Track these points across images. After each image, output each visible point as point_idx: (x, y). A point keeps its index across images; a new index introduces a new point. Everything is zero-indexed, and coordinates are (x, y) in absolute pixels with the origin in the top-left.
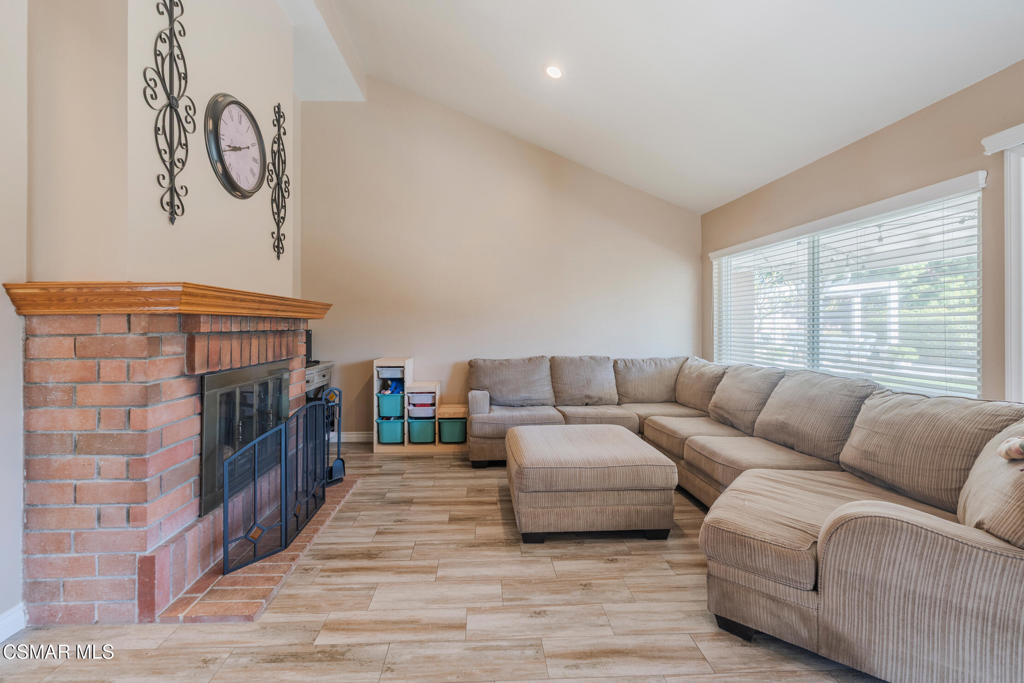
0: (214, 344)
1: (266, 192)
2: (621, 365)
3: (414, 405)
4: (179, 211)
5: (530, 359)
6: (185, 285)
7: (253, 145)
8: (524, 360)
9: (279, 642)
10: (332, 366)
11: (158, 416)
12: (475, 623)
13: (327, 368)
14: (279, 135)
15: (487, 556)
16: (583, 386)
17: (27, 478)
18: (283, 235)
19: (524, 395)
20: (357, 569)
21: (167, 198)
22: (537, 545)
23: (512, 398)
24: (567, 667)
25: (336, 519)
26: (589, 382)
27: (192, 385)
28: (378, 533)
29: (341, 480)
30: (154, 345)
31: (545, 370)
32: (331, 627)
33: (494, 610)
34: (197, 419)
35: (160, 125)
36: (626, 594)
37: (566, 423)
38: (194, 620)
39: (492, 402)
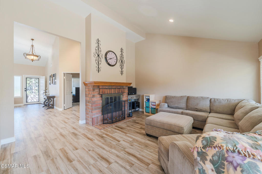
0: (103, 90)
1: (118, 64)
2: (212, 100)
3: (153, 105)
4: (100, 71)
5: (182, 96)
6: (94, 82)
7: (115, 57)
8: (180, 96)
9: (100, 133)
10: (140, 95)
11: (95, 99)
12: (122, 142)
13: (138, 95)
14: (122, 53)
15: (137, 135)
16: (195, 105)
17: (86, 105)
18: (123, 71)
19: (176, 105)
20: (118, 129)
21: (98, 69)
22: (149, 137)
23: (173, 106)
24: (124, 153)
25: (124, 122)
26: (197, 104)
27: (100, 96)
28: (127, 126)
29: (132, 117)
30: (94, 90)
31: (185, 100)
32: (106, 134)
33: (127, 142)
34: (101, 101)
35: (96, 59)
36: (152, 151)
37: (182, 114)
38: (96, 128)
39: (168, 106)
